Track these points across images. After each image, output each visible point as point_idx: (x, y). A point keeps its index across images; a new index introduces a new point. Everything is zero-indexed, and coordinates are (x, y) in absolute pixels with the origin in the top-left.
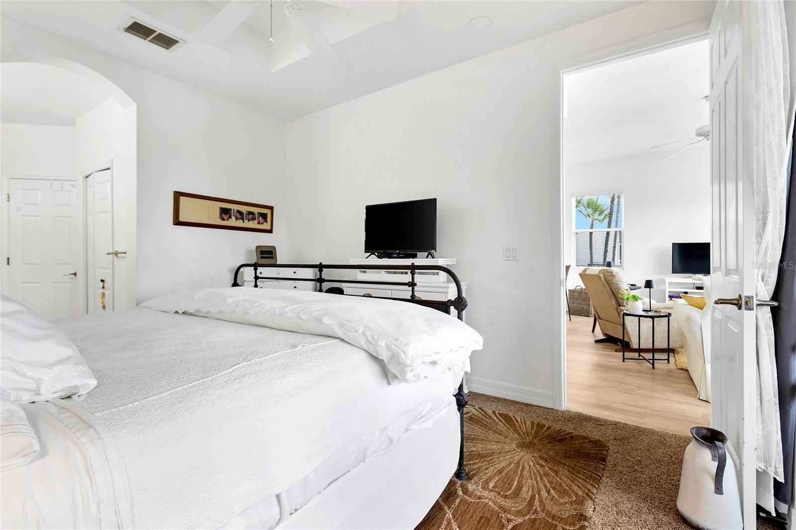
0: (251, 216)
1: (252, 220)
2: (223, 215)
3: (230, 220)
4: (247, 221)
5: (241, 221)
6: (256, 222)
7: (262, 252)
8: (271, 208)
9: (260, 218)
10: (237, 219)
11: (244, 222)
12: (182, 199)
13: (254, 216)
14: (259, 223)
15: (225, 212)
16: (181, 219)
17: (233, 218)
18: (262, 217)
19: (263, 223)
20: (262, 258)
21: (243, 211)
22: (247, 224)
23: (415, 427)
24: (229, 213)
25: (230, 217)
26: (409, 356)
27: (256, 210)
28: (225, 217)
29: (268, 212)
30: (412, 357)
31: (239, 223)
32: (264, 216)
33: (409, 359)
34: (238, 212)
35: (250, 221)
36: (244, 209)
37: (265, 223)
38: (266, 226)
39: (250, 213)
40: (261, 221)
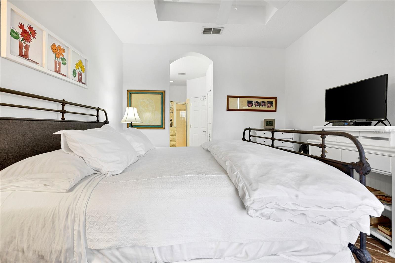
0: (263, 104)
1: (264, 106)
2: (249, 104)
3: (252, 106)
4: (261, 106)
5: (258, 106)
6: (266, 106)
7: (267, 122)
8: (276, 98)
9: (269, 104)
10: (256, 106)
11: (259, 107)
12: (230, 99)
13: (265, 104)
14: (268, 107)
15: (250, 103)
16: (230, 108)
17: (254, 105)
18: (270, 104)
19: (270, 107)
20: (266, 125)
21: (259, 102)
22: (261, 108)
23: (283, 256)
24: (252, 103)
25: (252, 105)
26: (252, 199)
27: (266, 100)
28: (250, 105)
29: (274, 100)
30: (254, 200)
31: (257, 108)
32: (271, 103)
33: (250, 201)
34: (257, 102)
35: (263, 106)
36: (260, 100)
37: (272, 107)
38: (273, 108)
39: (263, 102)
40: (269, 106)
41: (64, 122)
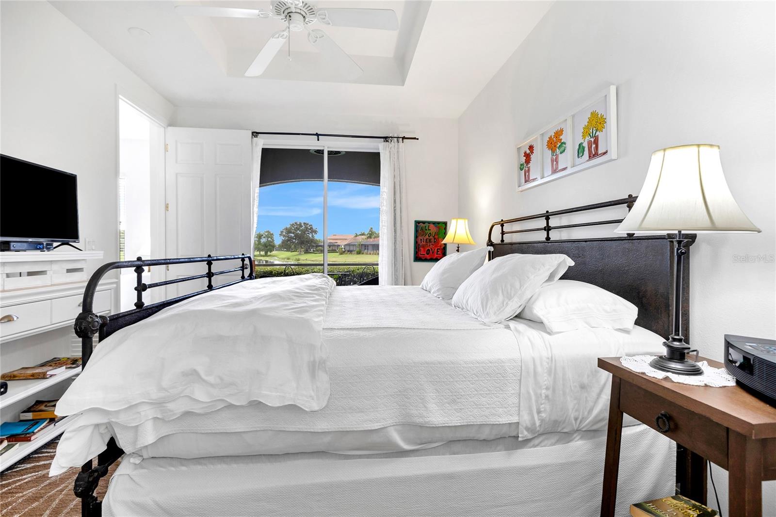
41: (548, 243)
